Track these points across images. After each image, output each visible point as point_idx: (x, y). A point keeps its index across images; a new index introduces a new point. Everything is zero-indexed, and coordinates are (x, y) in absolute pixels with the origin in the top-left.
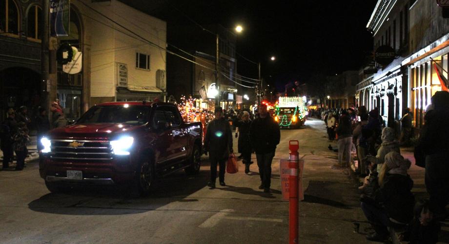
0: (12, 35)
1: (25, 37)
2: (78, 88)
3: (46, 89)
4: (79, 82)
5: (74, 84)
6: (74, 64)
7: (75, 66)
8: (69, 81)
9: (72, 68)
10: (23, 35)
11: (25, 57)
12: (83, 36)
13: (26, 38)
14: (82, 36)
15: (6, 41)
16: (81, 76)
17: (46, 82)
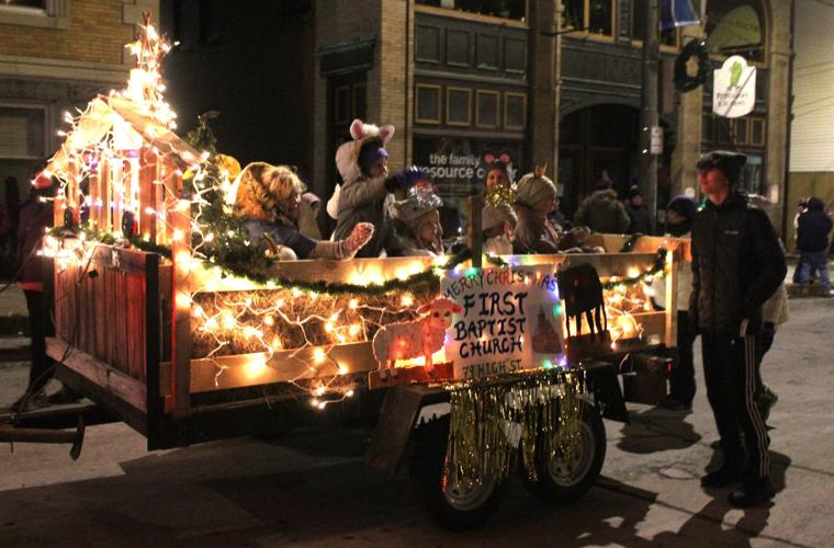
0: (599, 37)
1: (627, 39)
2: (754, 151)
3: (649, 148)
4: (757, 136)
5: (744, 141)
6: (738, 96)
7: (739, 99)
8: (731, 134)
9: (733, 103)
10: (623, 35)
11: (625, 82)
12: (770, 34)
13: (629, 43)
14: (767, 34)
15: (584, 49)
16: (764, 124)
17: (649, 131)
